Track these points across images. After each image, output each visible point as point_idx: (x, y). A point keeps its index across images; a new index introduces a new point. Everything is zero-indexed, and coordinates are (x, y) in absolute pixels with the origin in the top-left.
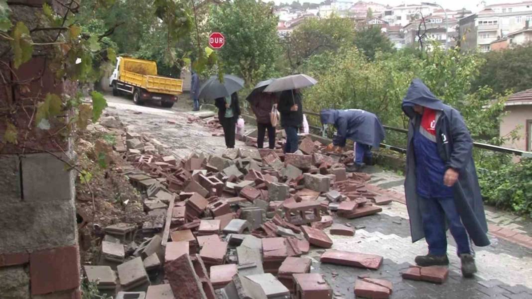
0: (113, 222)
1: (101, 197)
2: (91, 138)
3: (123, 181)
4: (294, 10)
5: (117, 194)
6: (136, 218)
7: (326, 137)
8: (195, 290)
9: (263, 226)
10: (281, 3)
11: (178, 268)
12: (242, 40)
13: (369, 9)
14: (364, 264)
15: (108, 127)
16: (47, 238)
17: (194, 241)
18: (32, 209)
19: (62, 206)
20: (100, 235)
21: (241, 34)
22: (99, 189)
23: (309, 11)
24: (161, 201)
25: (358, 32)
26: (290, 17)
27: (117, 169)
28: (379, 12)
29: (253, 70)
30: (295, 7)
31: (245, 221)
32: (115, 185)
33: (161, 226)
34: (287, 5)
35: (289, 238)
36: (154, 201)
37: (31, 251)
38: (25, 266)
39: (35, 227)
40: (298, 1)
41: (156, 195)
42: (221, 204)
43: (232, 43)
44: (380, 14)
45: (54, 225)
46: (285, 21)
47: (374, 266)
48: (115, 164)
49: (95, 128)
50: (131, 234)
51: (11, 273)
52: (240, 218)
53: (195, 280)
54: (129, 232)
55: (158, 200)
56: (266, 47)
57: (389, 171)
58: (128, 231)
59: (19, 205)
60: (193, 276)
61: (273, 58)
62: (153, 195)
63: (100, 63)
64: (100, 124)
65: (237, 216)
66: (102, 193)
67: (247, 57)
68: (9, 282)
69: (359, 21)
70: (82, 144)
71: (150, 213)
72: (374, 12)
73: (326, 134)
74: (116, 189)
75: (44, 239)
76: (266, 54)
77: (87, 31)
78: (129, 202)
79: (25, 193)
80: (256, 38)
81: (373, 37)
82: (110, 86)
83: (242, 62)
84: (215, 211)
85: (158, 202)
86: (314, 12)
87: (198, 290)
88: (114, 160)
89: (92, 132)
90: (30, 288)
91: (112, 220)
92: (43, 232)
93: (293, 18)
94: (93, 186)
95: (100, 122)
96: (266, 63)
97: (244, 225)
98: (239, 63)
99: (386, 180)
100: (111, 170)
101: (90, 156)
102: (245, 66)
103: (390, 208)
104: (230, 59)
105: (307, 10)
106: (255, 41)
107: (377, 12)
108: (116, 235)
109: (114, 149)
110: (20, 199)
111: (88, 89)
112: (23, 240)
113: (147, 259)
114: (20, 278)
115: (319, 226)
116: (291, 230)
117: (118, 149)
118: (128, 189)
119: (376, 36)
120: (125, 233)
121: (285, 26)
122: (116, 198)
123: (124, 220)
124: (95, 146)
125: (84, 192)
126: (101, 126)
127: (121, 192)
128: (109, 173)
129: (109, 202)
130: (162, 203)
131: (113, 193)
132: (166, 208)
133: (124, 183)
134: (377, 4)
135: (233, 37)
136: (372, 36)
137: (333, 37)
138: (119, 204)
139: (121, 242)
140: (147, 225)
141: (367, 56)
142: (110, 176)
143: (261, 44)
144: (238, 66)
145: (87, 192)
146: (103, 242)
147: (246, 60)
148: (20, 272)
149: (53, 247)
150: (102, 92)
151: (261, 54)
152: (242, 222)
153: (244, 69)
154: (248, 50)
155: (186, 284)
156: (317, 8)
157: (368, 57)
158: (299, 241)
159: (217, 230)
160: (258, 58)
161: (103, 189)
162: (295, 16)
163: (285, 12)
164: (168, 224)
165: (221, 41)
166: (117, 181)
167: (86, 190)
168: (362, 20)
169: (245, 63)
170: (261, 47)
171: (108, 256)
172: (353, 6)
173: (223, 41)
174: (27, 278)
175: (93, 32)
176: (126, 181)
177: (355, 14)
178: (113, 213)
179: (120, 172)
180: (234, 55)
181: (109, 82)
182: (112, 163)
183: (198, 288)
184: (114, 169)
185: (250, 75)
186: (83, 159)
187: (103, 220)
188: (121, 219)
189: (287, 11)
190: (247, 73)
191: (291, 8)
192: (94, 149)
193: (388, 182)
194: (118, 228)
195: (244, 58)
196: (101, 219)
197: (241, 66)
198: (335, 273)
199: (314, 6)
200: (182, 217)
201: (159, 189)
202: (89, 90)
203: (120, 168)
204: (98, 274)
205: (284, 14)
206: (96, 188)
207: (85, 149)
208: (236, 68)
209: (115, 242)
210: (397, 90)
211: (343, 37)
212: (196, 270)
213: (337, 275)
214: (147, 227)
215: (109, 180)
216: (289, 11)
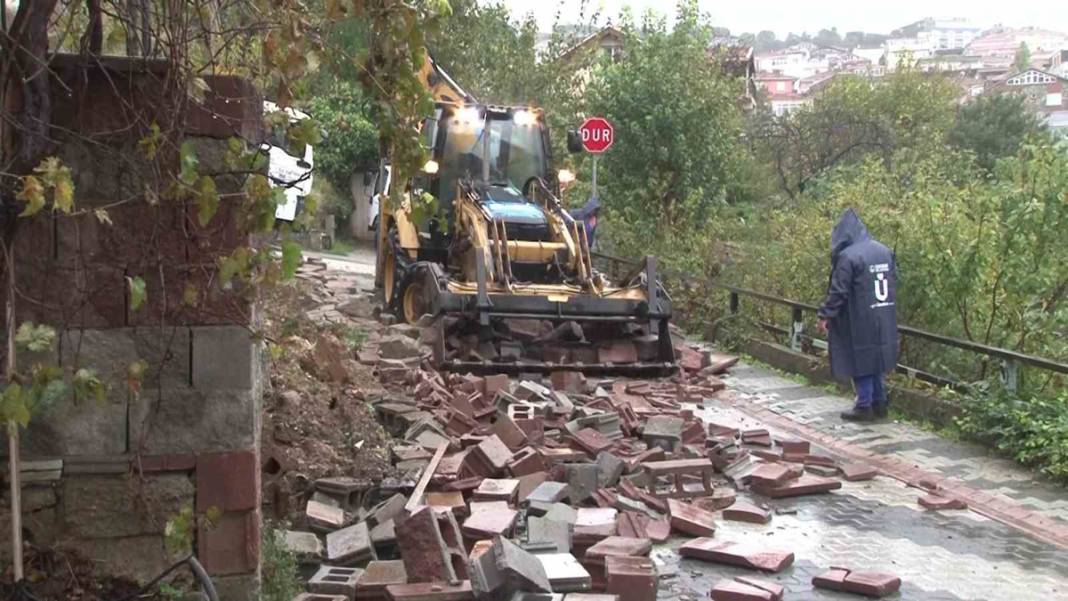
0: (330, 474)
1: (316, 436)
2: (312, 335)
3: (362, 413)
4: (822, 51)
5: (347, 434)
6: (372, 470)
7: (800, 350)
8: (439, 563)
9: (595, 496)
10: (791, 35)
11: (416, 529)
12: (656, 133)
13: (1023, 44)
14: (754, 562)
15: (351, 316)
16: (218, 438)
17: (463, 507)
18: (202, 399)
19: (239, 397)
20: (306, 491)
21: (657, 118)
22: (315, 422)
23: (860, 53)
24: (425, 448)
25: (964, 111)
26: (809, 69)
27: (355, 392)
28: (1050, 52)
29: (673, 201)
30: (826, 42)
31: (565, 485)
32: (346, 419)
33: (412, 484)
34: (805, 39)
35: (633, 515)
36: (410, 447)
37: (198, 454)
38: (190, 472)
39: (206, 423)
40: (834, 29)
41: (418, 439)
42: (526, 453)
43: (632, 140)
44: (1048, 56)
45: (228, 421)
46: (796, 79)
47: (770, 566)
48: (353, 384)
49: (325, 316)
50: (359, 496)
51: (172, 479)
52: (555, 480)
53: (438, 549)
54: (356, 492)
55: (418, 446)
56: (707, 149)
57: (905, 422)
58: (353, 490)
59: (187, 392)
60: (436, 542)
61: (724, 174)
62: (413, 438)
63: (349, 178)
64: (336, 309)
65: (552, 478)
66: (320, 429)
67: (664, 171)
68: (170, 490)
69: (989, 78)
70: (292, 343)
71: (398, 465)
72: (1035, 53)
73: (800, 344)
74: (346, 426)
75: (214, 439)
76: (707, 166)
77: (327, 108)
78: (363, 445)
79: (196, 377)
80: (685, 131)
81: (1002, 121)
82: (370, 228)
83: (652, 181)
84: (515, 467)
85: (419, 449)
86: (873, 55)
87: (444, 564)
88: (350, 374)
89: (318, 324)
90: (195, 503)
91: (329, 472)
92: (214, 430)
93: (817, 72)
94: (304, 417)
95: (336, 304)
96: (707, 185)
97: (561, 492)
98: (645, 185)
99: (891, 438)
100: (343, 393)
101: (307, 365)
102: (658, 193)
103: (869, 487)
104: (625, 176)
105: (856, 51)
106: (682, 135)
107: (1043, 52)
108: (332, 494)
109: (357, 358)
110: (188, 384)
111: (323, 234)
112: (188, 438)
113: (377, 527)
114: (184, 487)
115: (707, 504)
116: (643, 504)
117: (363, 356)
118: (367, 426)
119: (1012, 118)
120: (350, 491)
121: (796, 91)
122: (345, 442)
123: (349, 473)
124: (317, 347)
125: (288, 426)
126: (337, 313)
127: (354, 430)
128: (338, 399)
129: (330, 444)
130: (424, 451)
131: (341, 432)
132: (429, 459)
133: (362, 417)
134: (1043, 32)
135: (635, 126)
136: (999, 118)
137: (899, 122)
138: (349, 451)
139: (341, 506)
140: (388, 482)
141: (983, 166)
142: (340, 403)
143: (697, 142)
144: (643, 192)
145: (292, 426)
146: (309, 502)
147: (662, 178)
148: (184, 479)
149: (226, 450)
150: (352, 241)
151: (697, 166)
152: (559, 487)
153: (654, 198)
154: (667, 155)
155: (427, 554)
156: (882, 45)
157: (985, 170)
158: (652, 521)
159: (509, 495)
160: (690, 175)
161: (322, 423)
162: (823, 65)
163: (799, 56)
164: (424, 482)
165: (606, 135)
166: (349, 413)
167: (291, 423)
168: (1000, 73)
169: (658, 184)
170: (697, 150)
171: (316, 523)
172: (977, 38)
173: (610, 136)
174: (191, 489)
175: (339, 110)
176: (367, 413)
177: (977, 58)
178: (333, 461)
179: (359, 397)
180: (637, 167)
181: (369, 219)
182: (346, 381)
183: (442, 559)
184: (348, 391)
185: (668, 213)
186: (293, 372)
187: (314, 470)
188: (346, 471)
189: (804, 54)
190: (661, 207)
191: (813, 46)
192: (313, 353)
193: (893, 441)
194: (337, 483)
195: (657, 175)
196: (311, 467)
197: (648, 192)
198: (697, 572)
199: (876, 41)
200: (454, 474)
201: (426, 427)
202: (323, 237)
203: (360, 390)
204: (296, 541)
205: (796, 60)
206: (309, 419)
207: (297, 352)
208: (637, 197)
209: (330, 504)
210: (948, 254)
211: (926, 121)
212: (443, 536)
213: (701, 575)
214: (388, 486)
215: (336, 411)
216: (808, 56)
